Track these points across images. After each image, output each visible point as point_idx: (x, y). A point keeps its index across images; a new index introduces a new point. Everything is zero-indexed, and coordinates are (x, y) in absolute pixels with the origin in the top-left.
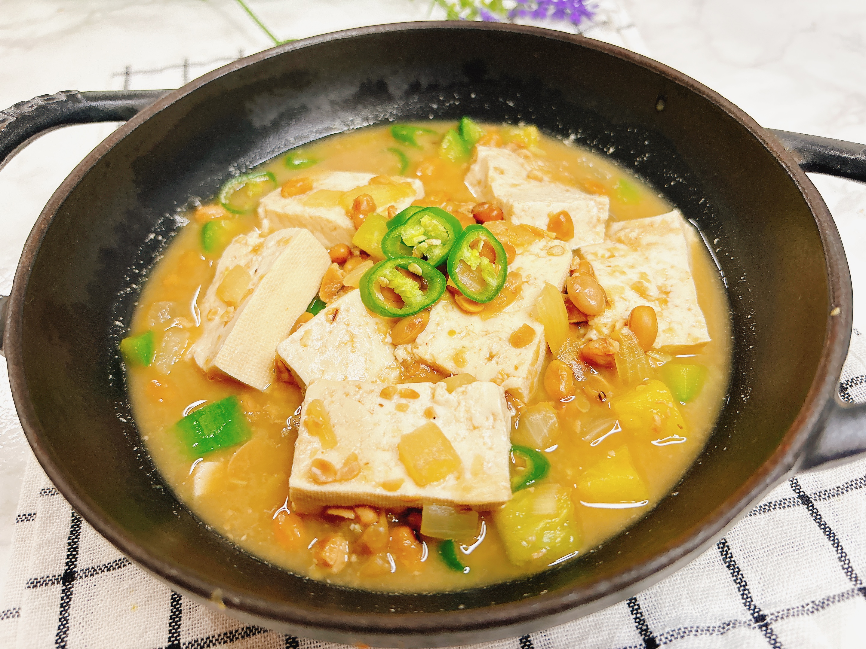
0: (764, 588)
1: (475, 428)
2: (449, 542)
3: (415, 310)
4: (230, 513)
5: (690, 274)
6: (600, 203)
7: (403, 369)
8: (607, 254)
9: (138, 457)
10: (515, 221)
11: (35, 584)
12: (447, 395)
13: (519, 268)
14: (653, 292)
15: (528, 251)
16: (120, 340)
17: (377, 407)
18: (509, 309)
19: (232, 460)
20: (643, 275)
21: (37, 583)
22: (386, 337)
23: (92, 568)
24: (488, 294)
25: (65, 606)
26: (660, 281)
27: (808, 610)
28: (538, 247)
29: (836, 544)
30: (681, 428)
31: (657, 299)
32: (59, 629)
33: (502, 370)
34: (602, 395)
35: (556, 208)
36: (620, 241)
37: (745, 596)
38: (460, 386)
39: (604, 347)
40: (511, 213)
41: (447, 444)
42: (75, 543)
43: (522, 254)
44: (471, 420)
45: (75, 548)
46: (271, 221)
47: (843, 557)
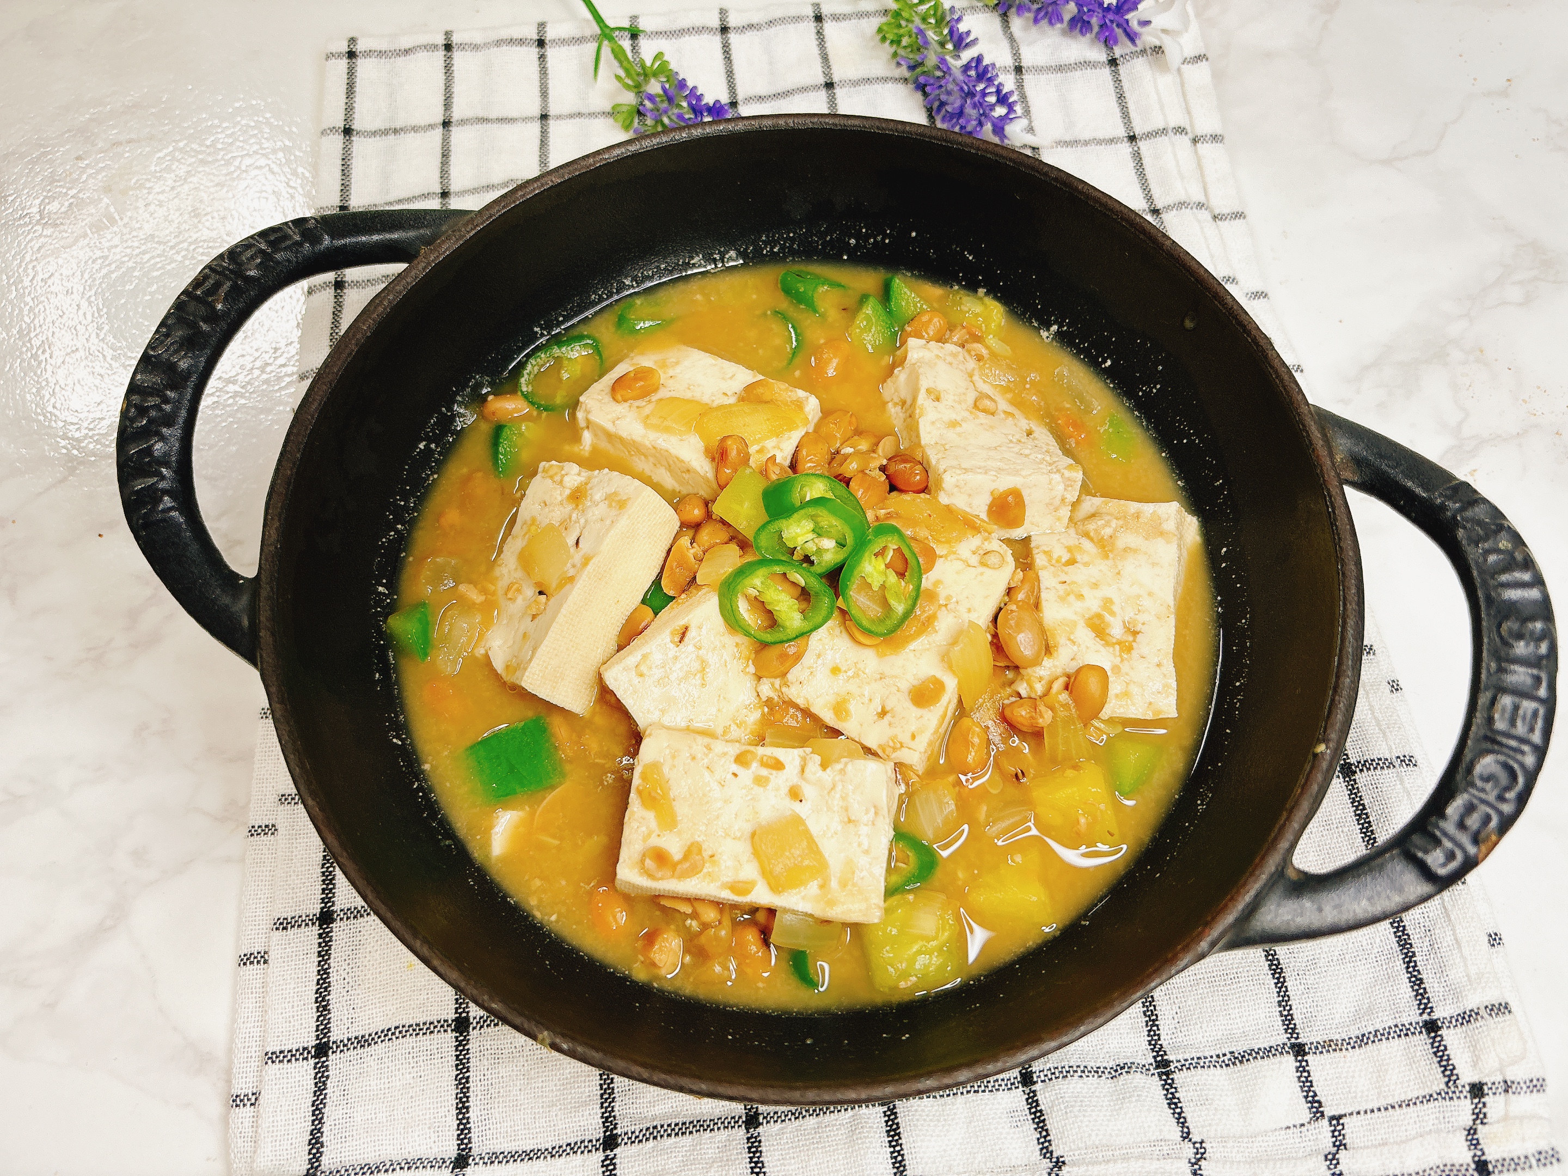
0: (1177, 1025)
1: (850, 821)
2: (804, 953)
3: (790, 637)
4: (537, 883)
5: (1172, 610)
6: (1069, 479)
7: (766, 710)
8: (1066, 557)
9: (420, 797)
10: (944, 499)
11: (284, 925)
12: (820, 773)
13: (938, 583)
14: (1117, 631)
15: (955, 553)
16: (386, 616)
17: (730, 776)
18: (913, 645)
19: (540, 809)
20: (1107, 603)
21: (287, 923)
22: (747, 666)
23: (355, 908)
24: (889, 623)
25: (324, 954)
26: (1129, 614)
27: (1224, 1061)
28: (969, 546)
29: (1280, 983)
30: (1112, 835)
31: (1119, 643)
32: (318, 984)
33: (896, 737)
34: (1020, 774)
35: (1005, 483)
36: (1086, 535)
37: (1152, 1033)
38: (837, 761)
39: (1032, 717)
40: (939, 486)
41: (813, 848)
42: (331, 872)
43: (945, 556)
44: (847, 810)
45: (331, 880)
46: (596, 435)
47: (1284, 1001)
